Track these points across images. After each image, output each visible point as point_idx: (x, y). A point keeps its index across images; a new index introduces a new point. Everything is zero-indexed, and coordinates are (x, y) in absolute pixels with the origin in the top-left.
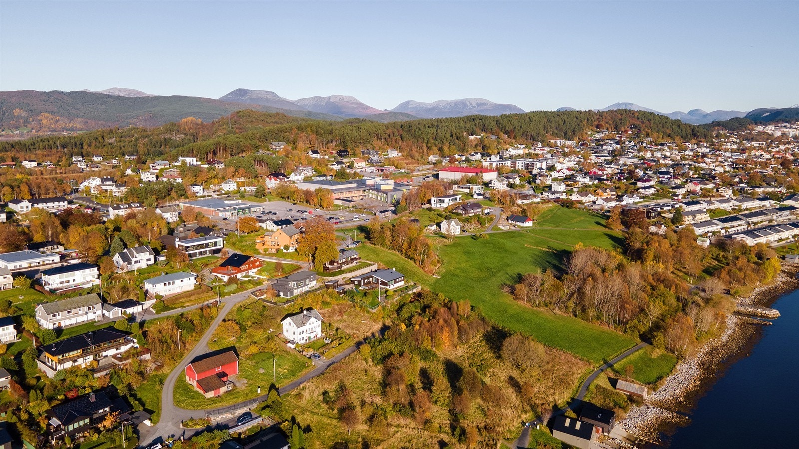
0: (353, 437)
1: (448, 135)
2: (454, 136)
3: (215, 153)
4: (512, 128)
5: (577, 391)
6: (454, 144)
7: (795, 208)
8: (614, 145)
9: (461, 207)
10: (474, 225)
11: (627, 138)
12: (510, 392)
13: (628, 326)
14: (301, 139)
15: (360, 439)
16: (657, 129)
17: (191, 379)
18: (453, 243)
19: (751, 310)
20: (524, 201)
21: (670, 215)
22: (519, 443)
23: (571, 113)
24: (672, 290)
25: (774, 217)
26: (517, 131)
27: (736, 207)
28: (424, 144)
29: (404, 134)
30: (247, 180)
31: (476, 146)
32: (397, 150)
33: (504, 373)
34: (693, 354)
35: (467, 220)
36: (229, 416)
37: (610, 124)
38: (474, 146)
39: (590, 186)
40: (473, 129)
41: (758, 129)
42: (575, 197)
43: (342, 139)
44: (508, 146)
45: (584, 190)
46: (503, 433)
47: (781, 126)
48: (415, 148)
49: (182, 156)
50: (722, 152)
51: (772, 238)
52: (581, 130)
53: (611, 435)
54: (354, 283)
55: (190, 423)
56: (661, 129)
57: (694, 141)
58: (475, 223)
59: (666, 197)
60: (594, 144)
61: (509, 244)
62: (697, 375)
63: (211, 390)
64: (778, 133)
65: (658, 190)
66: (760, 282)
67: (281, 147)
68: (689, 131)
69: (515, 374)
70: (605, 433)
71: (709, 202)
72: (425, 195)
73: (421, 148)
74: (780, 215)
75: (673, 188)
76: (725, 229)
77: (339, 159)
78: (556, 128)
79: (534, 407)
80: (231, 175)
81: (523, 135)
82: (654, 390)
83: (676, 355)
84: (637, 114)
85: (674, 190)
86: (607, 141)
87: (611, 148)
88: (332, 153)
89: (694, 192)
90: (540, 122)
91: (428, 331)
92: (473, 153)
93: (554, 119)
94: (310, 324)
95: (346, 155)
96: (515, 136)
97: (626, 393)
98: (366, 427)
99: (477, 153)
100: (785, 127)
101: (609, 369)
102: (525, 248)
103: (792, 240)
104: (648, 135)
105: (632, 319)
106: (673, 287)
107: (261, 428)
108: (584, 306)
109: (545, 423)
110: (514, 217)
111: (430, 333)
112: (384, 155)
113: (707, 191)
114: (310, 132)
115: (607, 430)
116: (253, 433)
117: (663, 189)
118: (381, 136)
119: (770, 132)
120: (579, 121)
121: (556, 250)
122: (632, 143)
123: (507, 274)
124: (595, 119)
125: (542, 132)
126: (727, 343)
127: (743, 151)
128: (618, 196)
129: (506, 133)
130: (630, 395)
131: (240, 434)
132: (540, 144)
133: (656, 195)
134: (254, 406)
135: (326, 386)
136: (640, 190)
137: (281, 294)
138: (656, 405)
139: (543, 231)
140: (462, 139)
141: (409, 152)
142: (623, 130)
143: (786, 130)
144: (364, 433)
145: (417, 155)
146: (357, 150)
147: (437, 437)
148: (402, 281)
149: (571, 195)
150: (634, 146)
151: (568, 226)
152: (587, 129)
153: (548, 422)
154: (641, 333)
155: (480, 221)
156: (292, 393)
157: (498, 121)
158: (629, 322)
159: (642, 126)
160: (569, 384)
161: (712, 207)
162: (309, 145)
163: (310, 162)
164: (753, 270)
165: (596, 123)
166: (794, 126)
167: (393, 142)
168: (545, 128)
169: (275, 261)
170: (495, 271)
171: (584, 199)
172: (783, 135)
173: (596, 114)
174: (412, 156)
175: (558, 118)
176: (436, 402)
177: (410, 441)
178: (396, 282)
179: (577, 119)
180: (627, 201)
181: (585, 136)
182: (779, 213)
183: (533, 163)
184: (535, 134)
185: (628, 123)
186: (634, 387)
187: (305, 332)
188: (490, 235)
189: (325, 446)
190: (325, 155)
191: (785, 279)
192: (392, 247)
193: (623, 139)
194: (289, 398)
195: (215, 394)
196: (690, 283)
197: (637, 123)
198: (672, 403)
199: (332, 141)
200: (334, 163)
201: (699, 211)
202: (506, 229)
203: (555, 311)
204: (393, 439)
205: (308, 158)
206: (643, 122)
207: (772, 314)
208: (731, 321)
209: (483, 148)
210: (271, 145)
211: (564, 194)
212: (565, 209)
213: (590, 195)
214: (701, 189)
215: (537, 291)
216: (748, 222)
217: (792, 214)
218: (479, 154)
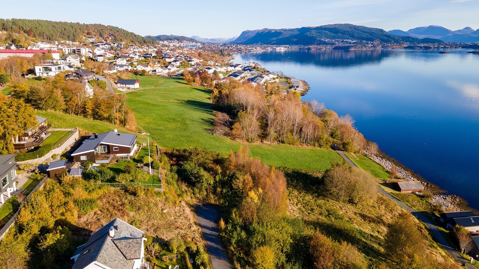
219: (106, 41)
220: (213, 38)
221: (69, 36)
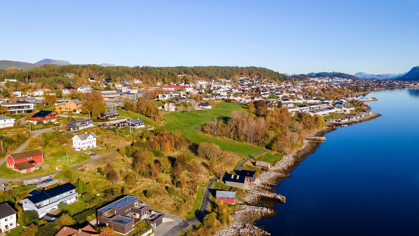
0: (116, 187)
1: (167, 73)
2: (170, 74)
3: (29, 78)
4: (199, 72)
5: (237, 167)
6: (170, 78)
7: (329, 103)
8: (249, 82)
9: (175, 99)
10: (181, 107)
11: (255, 79)
12: (203, 168)
13: (260, 142)
14: (84, 72)
15: (120, 188)
16: (268, 75)
17: (11, 165)
18: (171, 113)
19: (314, 138)
20: (207, 99)
21: (277, 105)
22: (208, 187)
23: (228, 67)
24: (279, 128)
25: (321, 106)
26: (202, 74)
27: (305, 102)
28: (154, 77)
29: (143, 72)
30: (51, 90)
31: (182, 80)
32: (139, 80)
33: (199, 161)
34: (290, 153)
35: (178, 105)
36: (37, 181)
37: (247, 73)
38: (180, 79)
39: (238, 93)
40: (180, 72)
41: (311, 79)
42: (231, 98)
43: (108, 73)
44: (198, 81)
45: (236, 95)
46: (200, 184)
47: (321, 79)
48: (149, 79)
49: (7, 79)
50: (297, 86)
51: (321, 113)
52: (233, 75)
53: (254, 183)
54: (115, 126)
55: (9, 184)
56: (270, 75)
57: (285, 82)
58: (182, 106)
59: (274, 98)
60: (240, 82)
61: (200, 114)
62: (292, 160)
63: (24, 169)
64: (320, 81)
65: (270, 96)
66: (317, 128)
67: (72, 76)
68: (282, 77)
69: (205, 161)
70: (251, 182)
71: (294, 100)
72: (155, 94)
73: (153, 79)
74: (323, 106)
75: (277, 94)
76: (301, 110)
77: (107, 83)
78: (221, 74)
79: (215, 174)
80: (40, 87)
81: (205, 76)
82: (273, 166)
83: (282, 153)
84: (259, 69)
85: (278, 95)
86: (246, 81)
87: (248, 83)
88: (102, 80)
89: (286, 97)
90: (213, 70)
91: (158, 142)
92: (180, 83)
93: (220, 69)
94: (89, 139)
95: (111, 81)
96: (201, 76)
97: (260, 167)
98: (123, 182)
99: (182, 83)
100: (322, 79)
101: (252, 159)
102: (209, 116)
103: (329, 114)
104: (264, 78)
105: (261, 138)
106: (280, 127)
107: (58, 185)
108: (238, 134)
109: (221, 179)
110: (202, 104)
111: (160, 143)
112: (132, 82)
113: (292, 96)
114: (89, 69)
115: (252, 180)
116: (52, 188)
117: (272, 95)
118: (130, 73)
119: (316, 81)
120: (232, 71)
121: (223, 117)
122: (257, 82)
123: (200, 124)
124: (240, 71)
125: (214, 75)
126: (304, 149)
127: (306, 86)
128: (252, 98)
129: (196, 75)
130: (262, 168)
131: (44, 188)
132: (213, 81)
133: (270, 97)
134: (53, 176)
135: (99, 166)
136: (262, 95)
137: (72, 129)
138: (274, 171)
139: (217, 110)
140: (174, 75)
141: (146, 81)
142: (253, 76)
143: (323, 80)
144: (122, 185)
145: (150, 82)
146: (117, 79)
147: (164, 185)
148: (143, 124)
149: (229, 97)
150: (258, 83)
151: (229, 108)
152: (236, 75)
153: (223, 178)
154: (266, 145)
155: (185, 105)
156: (78, 169)
157: (192, 69)
158: (260, 140)
159: (262, 74)
160: (232, 164)
161: (294, 102)
162: (88, 76)
163: (89, 83)
164: (314, 123)
165: (240, 72)
166: (326, 79)
167: (137, 76)
168: (216, 73)
169: (67, 116)
170: (193, 123)
171: (236, 99)
172: (322, 82)
173: (240, 68)
174: (148, 83)
175: (222, 69)
176: (163, 172)
177: (149, 187)
178: (140, 125)
179: (231, 70)
180: (256, 99)
181: (235, 78)
182: (323, 105)
183: (211, 85)
184: (211, 76)
185: (255, 72)
186: (264, 164)
187: (86, 143)
188: (190, 111)
189: (99, 192)
190: (98, 81)
191: (327, 127)
192: (137, 112)
193: (253, 80)
194: (76, 171)
195: (27, 171)
196: (287, 129)
197: (260, 73)
198: (282, 170)
199: (102, 74)
200: (103, 85)
201: (289, 103)
202: (198, 109)
203: (224, 138)
204: (139, 187)
205: (88, 81)
206: (262, 72)
207: (323, 139)
208: (306, 142)
209: (185, 81)
210: (65, 75)
211: (226, 97)
212: (227, 103)
213: (239, 97)
214: (289, 96)
215: (215, 128)
216: (310, 108)
217: (328, 105)
218: (183, 83)
219: (252, 79)
220: (380, 74)
221: (226, 76)
